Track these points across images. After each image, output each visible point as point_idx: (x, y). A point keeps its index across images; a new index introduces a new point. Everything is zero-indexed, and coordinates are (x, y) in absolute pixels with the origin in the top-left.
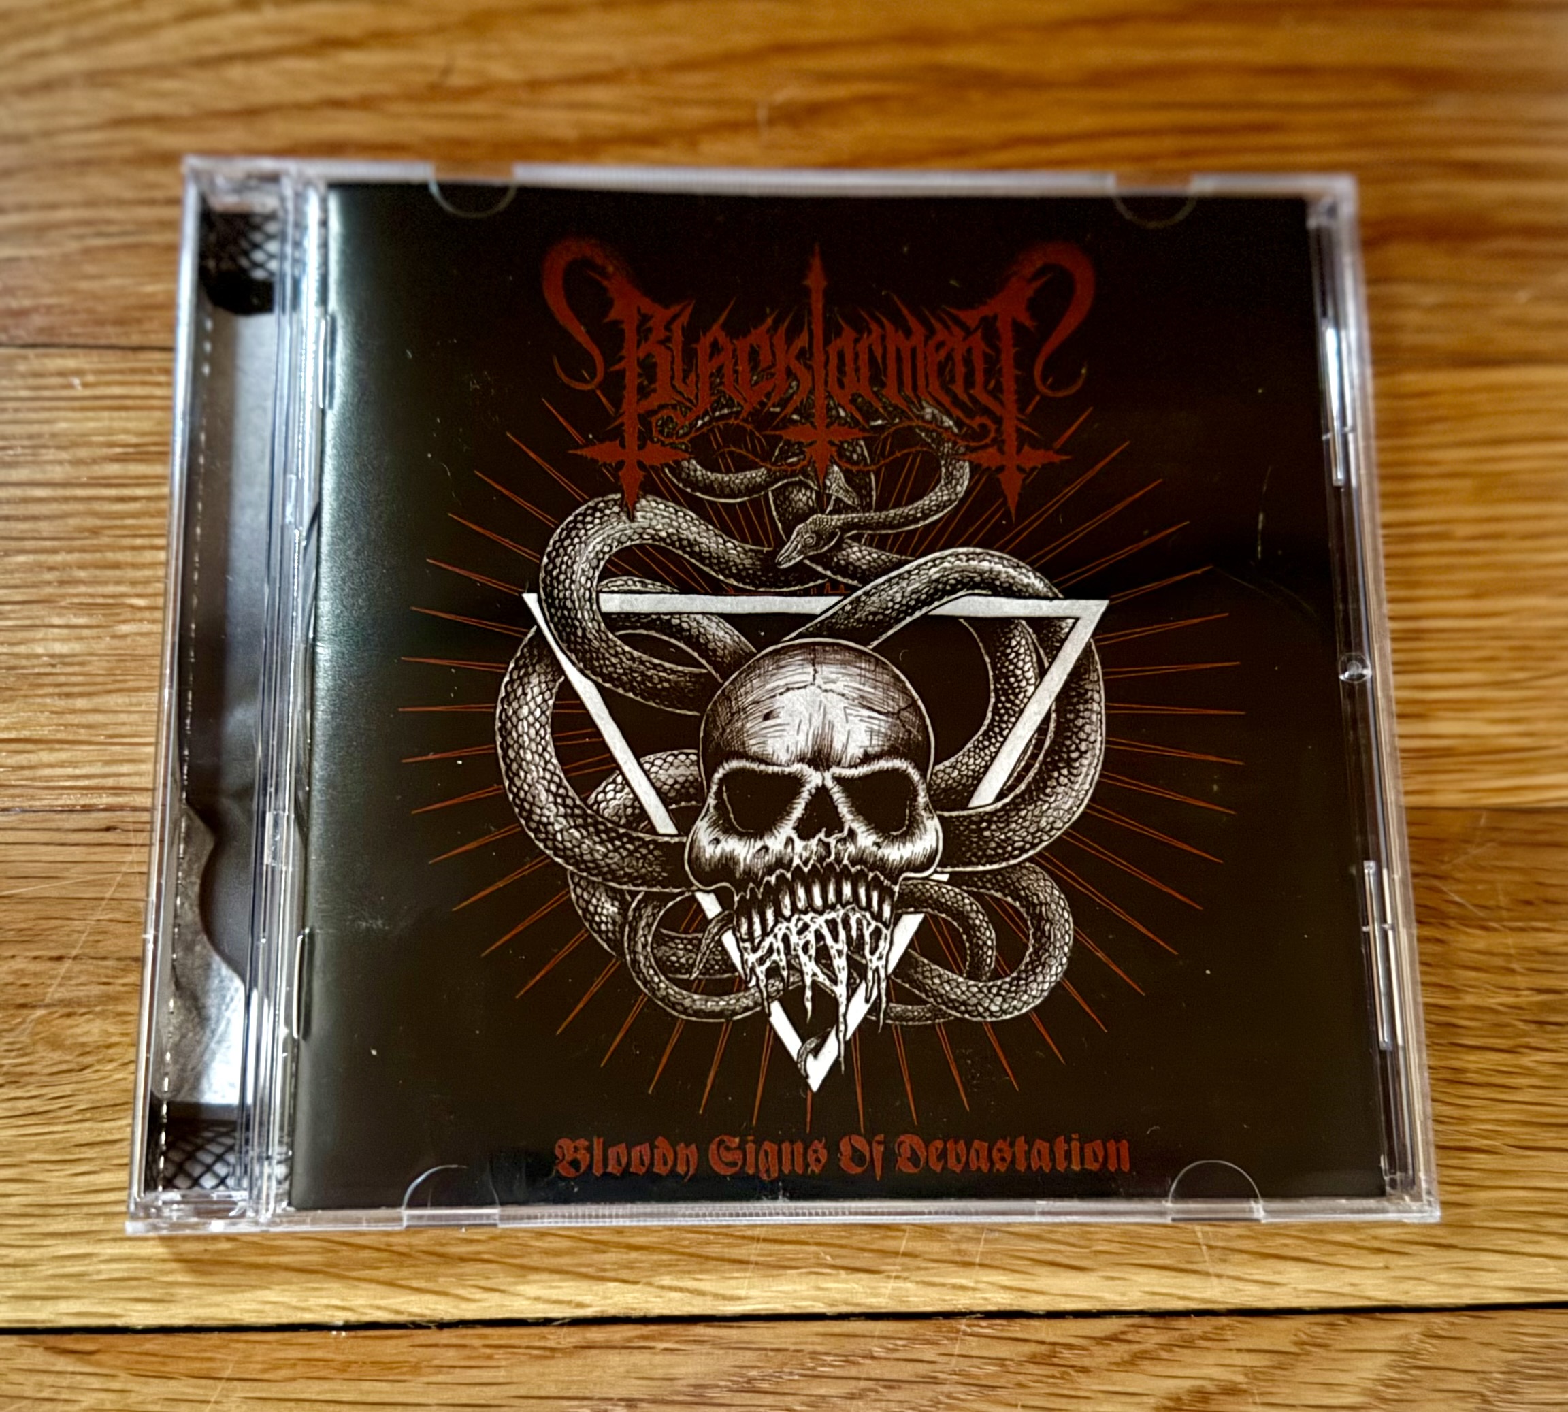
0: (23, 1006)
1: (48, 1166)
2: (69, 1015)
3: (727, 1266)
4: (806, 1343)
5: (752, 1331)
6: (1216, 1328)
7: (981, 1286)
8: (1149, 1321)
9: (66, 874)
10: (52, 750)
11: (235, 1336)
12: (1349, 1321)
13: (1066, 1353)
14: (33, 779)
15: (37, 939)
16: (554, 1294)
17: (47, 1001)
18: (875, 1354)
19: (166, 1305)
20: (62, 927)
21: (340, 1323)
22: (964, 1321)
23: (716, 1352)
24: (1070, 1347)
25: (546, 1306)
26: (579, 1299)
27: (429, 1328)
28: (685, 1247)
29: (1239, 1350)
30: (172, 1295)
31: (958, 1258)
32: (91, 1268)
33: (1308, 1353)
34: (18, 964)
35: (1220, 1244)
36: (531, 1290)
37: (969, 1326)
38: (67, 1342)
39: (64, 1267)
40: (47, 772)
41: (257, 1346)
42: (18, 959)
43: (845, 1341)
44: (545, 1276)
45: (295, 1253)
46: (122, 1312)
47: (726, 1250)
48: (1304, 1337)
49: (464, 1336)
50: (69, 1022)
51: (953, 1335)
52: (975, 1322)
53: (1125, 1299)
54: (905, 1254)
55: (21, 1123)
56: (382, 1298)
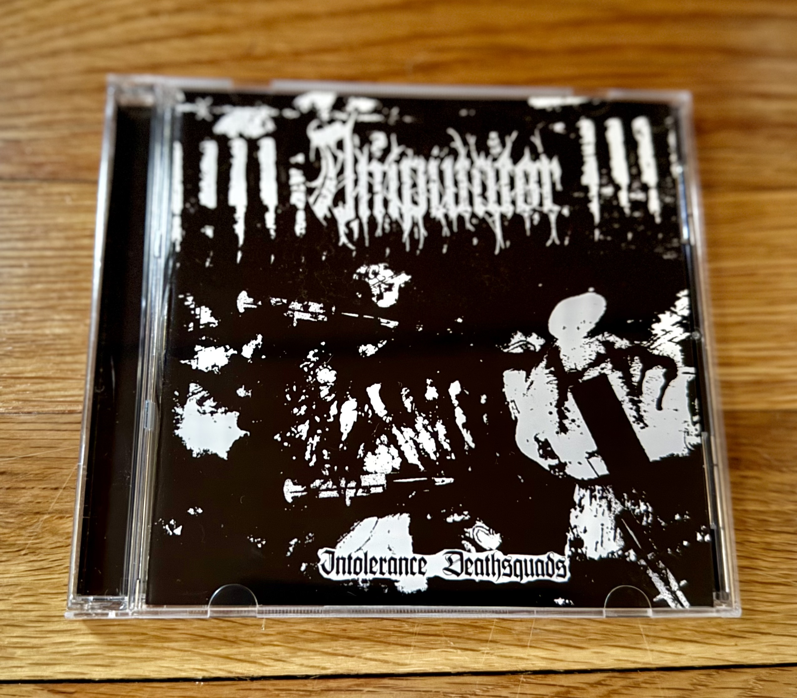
0: (38, 513)
1: (50, 596)
2: (61, 518)
3: (400, 648)
4: (441, 688)
5: (413, 682)
6: (651, 677)
7: (531, 657)
8: (616, 674)
9: (61, 445)
10: (53, 382)
11: (147, 684)
12: (718, 673)
13: (575, 692)
14: (44, 397)
15: (45, 479)
16: (311, 663)
17: (50, 510)
18: (477, 693)
19: (111, 668)
20: (58, 472)
21: (200, 677)
22: (522, 676)
23: (395, 693)
24: (577, 688)
25: (307, 669)
26: (323, 665)
27: (246, 680)
28: (378, 638)
29: (663, 689)
30: (114, 663)
31: (519, 643)
32: (72, 649)
33: (697, 689)
34: (36, 492)
35: (652, 634)
36: (298, 660)
37: (525, 678)
38: (60, 687)
39: (58, 648)
40: (51, 393)
41: (157, 689)
42: (35, 489)
43: (461, 686)
44: (306, 653)
45: (177, 641)
46: (89, 672)
47: (399, 639)
48: (695, 681)
49: (264, 685)
50: (61, 521)
51: (516, 683)
52: (528, 676)
53: (604, 663)
54: (491, 641)
55: (36, 573)
56: (222, 664)
